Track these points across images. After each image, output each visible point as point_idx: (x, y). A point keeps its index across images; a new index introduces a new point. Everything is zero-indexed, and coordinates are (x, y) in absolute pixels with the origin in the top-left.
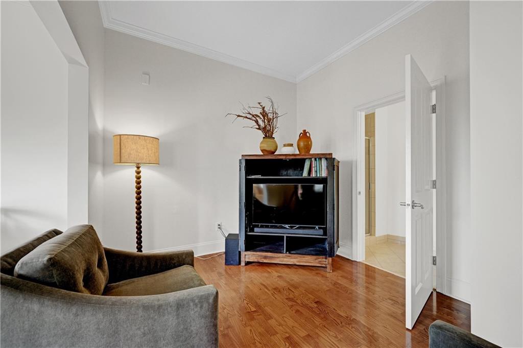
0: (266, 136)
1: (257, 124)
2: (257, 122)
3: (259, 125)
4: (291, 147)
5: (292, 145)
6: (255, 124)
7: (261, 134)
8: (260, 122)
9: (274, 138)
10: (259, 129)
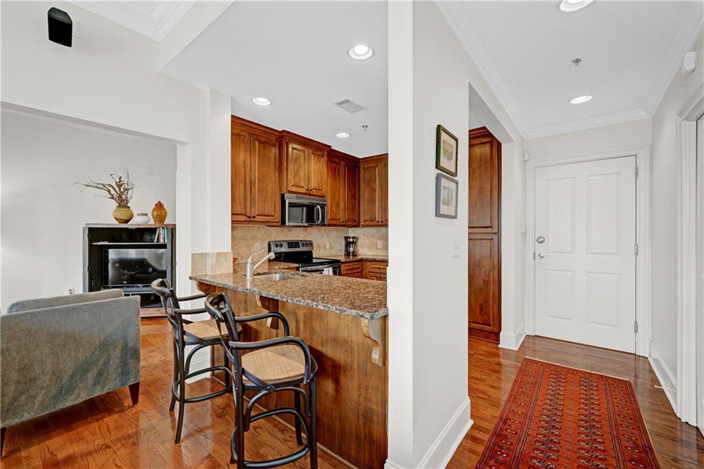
0: (120, 204)
1: (110, 193)
2: (109, 191)
3: (112, 195)
4: (146, 217)
5: (146, 215)
6: (108, 193)
7: (114, 204)
8: (113, 192)
9: (129, 207)
10: (113, 198)
